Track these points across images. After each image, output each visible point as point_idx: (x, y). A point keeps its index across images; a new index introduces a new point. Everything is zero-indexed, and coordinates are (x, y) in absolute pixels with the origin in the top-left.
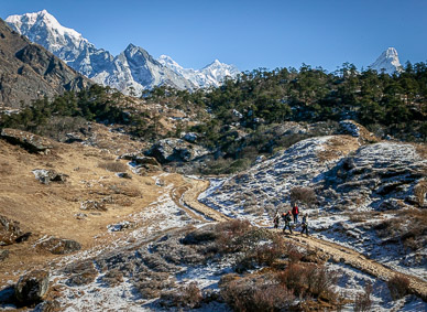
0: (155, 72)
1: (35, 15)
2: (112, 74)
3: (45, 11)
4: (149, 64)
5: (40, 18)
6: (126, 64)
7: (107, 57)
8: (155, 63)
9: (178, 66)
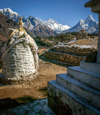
0: (36, 22)
1: (6, 9)
2: (26, 23)
3: (8, 8)
4: (35, 20)
5: (7, 10)
6: (29, 21)
7: (24, 19)
8: (36, 20)
9: (40, 20)
